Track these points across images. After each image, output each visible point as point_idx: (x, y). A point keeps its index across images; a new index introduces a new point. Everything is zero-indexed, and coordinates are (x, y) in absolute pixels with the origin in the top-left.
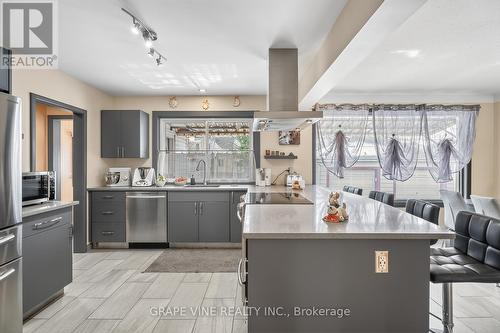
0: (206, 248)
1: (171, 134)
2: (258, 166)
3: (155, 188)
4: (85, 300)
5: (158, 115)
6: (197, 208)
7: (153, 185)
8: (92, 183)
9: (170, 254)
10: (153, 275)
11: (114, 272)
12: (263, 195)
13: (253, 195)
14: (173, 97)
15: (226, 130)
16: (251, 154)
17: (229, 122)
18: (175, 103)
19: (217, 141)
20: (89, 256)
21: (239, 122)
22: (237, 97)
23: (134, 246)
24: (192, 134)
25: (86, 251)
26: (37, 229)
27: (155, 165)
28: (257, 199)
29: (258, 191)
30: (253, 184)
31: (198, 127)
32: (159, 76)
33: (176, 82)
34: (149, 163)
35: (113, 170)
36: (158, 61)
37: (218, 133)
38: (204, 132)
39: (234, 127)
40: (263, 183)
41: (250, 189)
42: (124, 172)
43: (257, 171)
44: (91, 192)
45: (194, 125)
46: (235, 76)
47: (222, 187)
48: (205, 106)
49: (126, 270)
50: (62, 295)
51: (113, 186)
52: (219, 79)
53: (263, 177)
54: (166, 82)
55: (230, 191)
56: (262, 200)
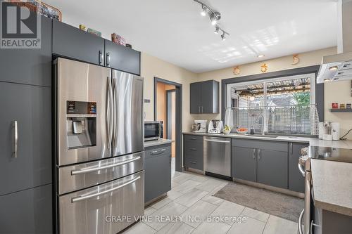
0: (264, 189)
1: (236, 96)
2: (322, 119)
3: (223, 135)
4: (177, 205)
5: (225, 82)
6: (256, 154)
7: (222, 133)
8: (185, 130)
9: (233, 186)
10: (220, 200)
11: (195, 190)
12: (328, 150)
13: (316, 148)
14: (237, 67)
15: (283, 89)
16: (313, 108)
17: (286, 80)
18: (238, 71)
19: (274, 100)
20: (183, 175)
21: (297, 79)
22: (295, 56)
23: (209, 174)
24: (252, 94)
25: (181, 171)
26: (152, 154)
27: (223, 119)
28: (320, 153)
29: (322, 145)
30: (316, 137)
31: (257, 89)
32: (225, 51)
33: (237, 53)
34: (219, 117)
35: (197, 122)
36: (222, 36)
37: (276, 92)
38: (262, 92)
39: (292, 85)
40: (329, 137)
41: (312, 142)
42: (203, 123)
43: (321, 124)
44: (184, 134)
45: (253, 87)
46: (294, 33)
47: (280, 138)
48: (264, 69)
49: (202, 191)
50: (166, 196)
51: (197, 132)
52: (276, 40)
53: (329, 131)
54: (230, 55)
55: (289, 142)
56: (327, 155)
